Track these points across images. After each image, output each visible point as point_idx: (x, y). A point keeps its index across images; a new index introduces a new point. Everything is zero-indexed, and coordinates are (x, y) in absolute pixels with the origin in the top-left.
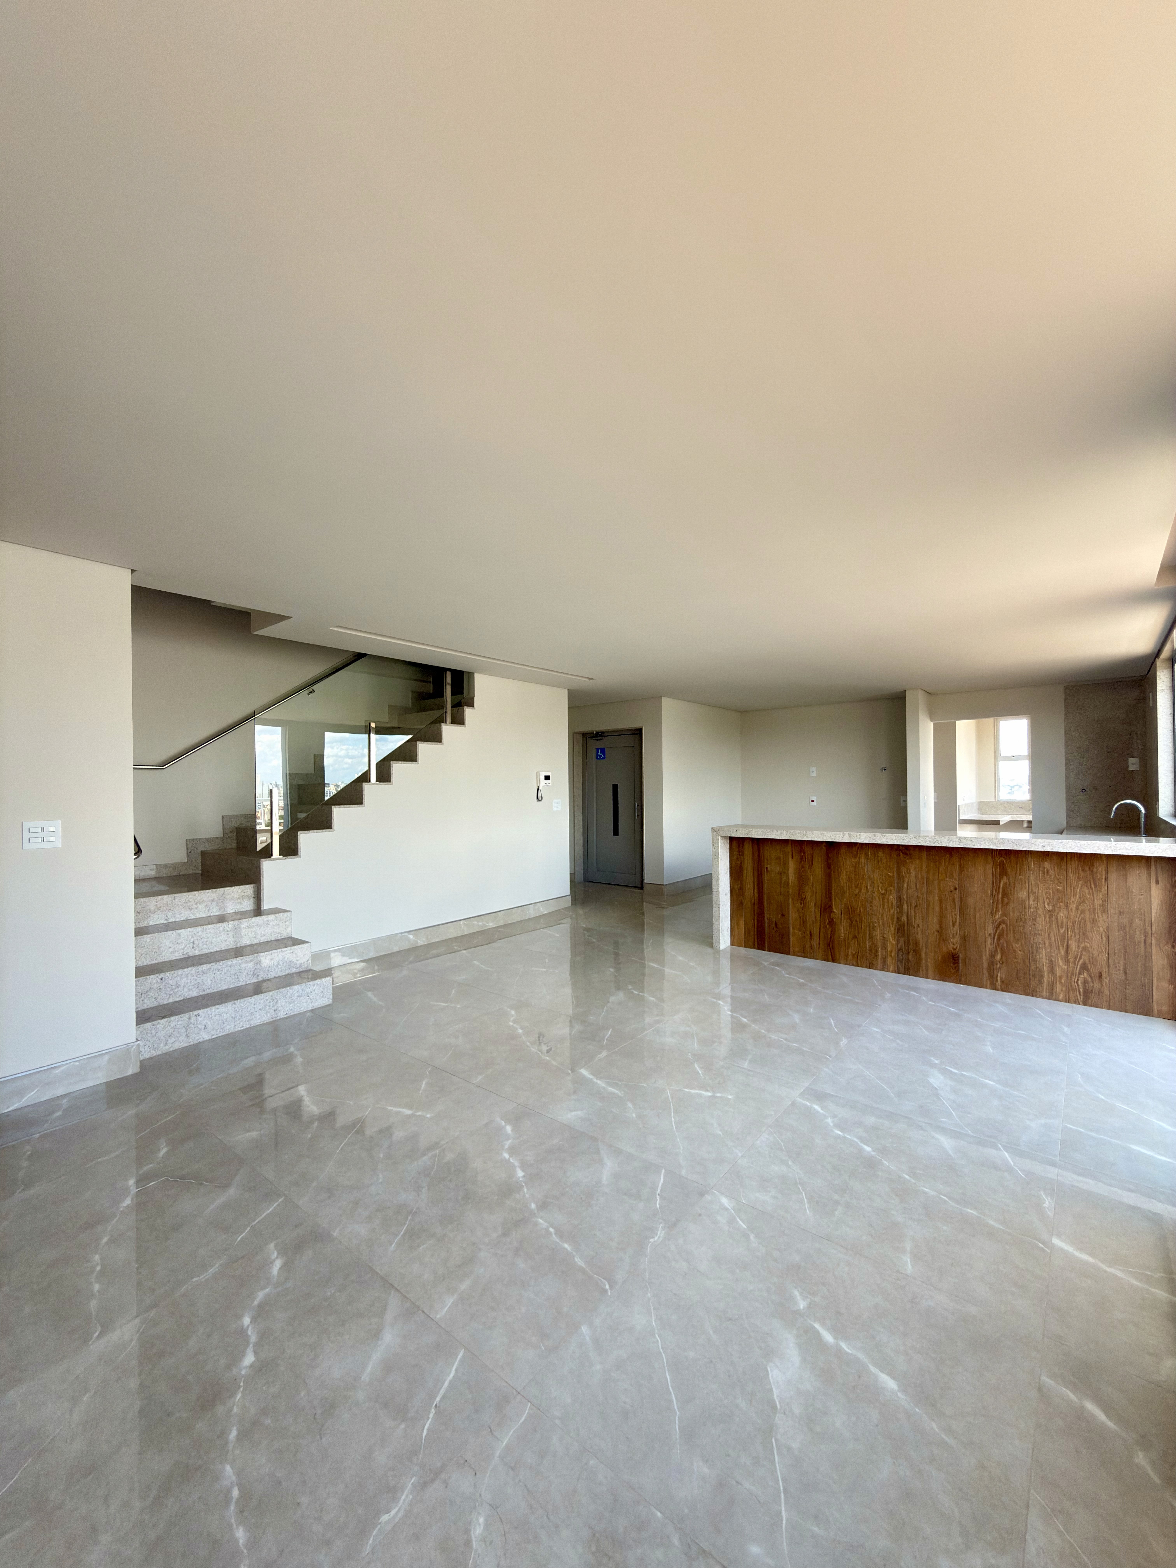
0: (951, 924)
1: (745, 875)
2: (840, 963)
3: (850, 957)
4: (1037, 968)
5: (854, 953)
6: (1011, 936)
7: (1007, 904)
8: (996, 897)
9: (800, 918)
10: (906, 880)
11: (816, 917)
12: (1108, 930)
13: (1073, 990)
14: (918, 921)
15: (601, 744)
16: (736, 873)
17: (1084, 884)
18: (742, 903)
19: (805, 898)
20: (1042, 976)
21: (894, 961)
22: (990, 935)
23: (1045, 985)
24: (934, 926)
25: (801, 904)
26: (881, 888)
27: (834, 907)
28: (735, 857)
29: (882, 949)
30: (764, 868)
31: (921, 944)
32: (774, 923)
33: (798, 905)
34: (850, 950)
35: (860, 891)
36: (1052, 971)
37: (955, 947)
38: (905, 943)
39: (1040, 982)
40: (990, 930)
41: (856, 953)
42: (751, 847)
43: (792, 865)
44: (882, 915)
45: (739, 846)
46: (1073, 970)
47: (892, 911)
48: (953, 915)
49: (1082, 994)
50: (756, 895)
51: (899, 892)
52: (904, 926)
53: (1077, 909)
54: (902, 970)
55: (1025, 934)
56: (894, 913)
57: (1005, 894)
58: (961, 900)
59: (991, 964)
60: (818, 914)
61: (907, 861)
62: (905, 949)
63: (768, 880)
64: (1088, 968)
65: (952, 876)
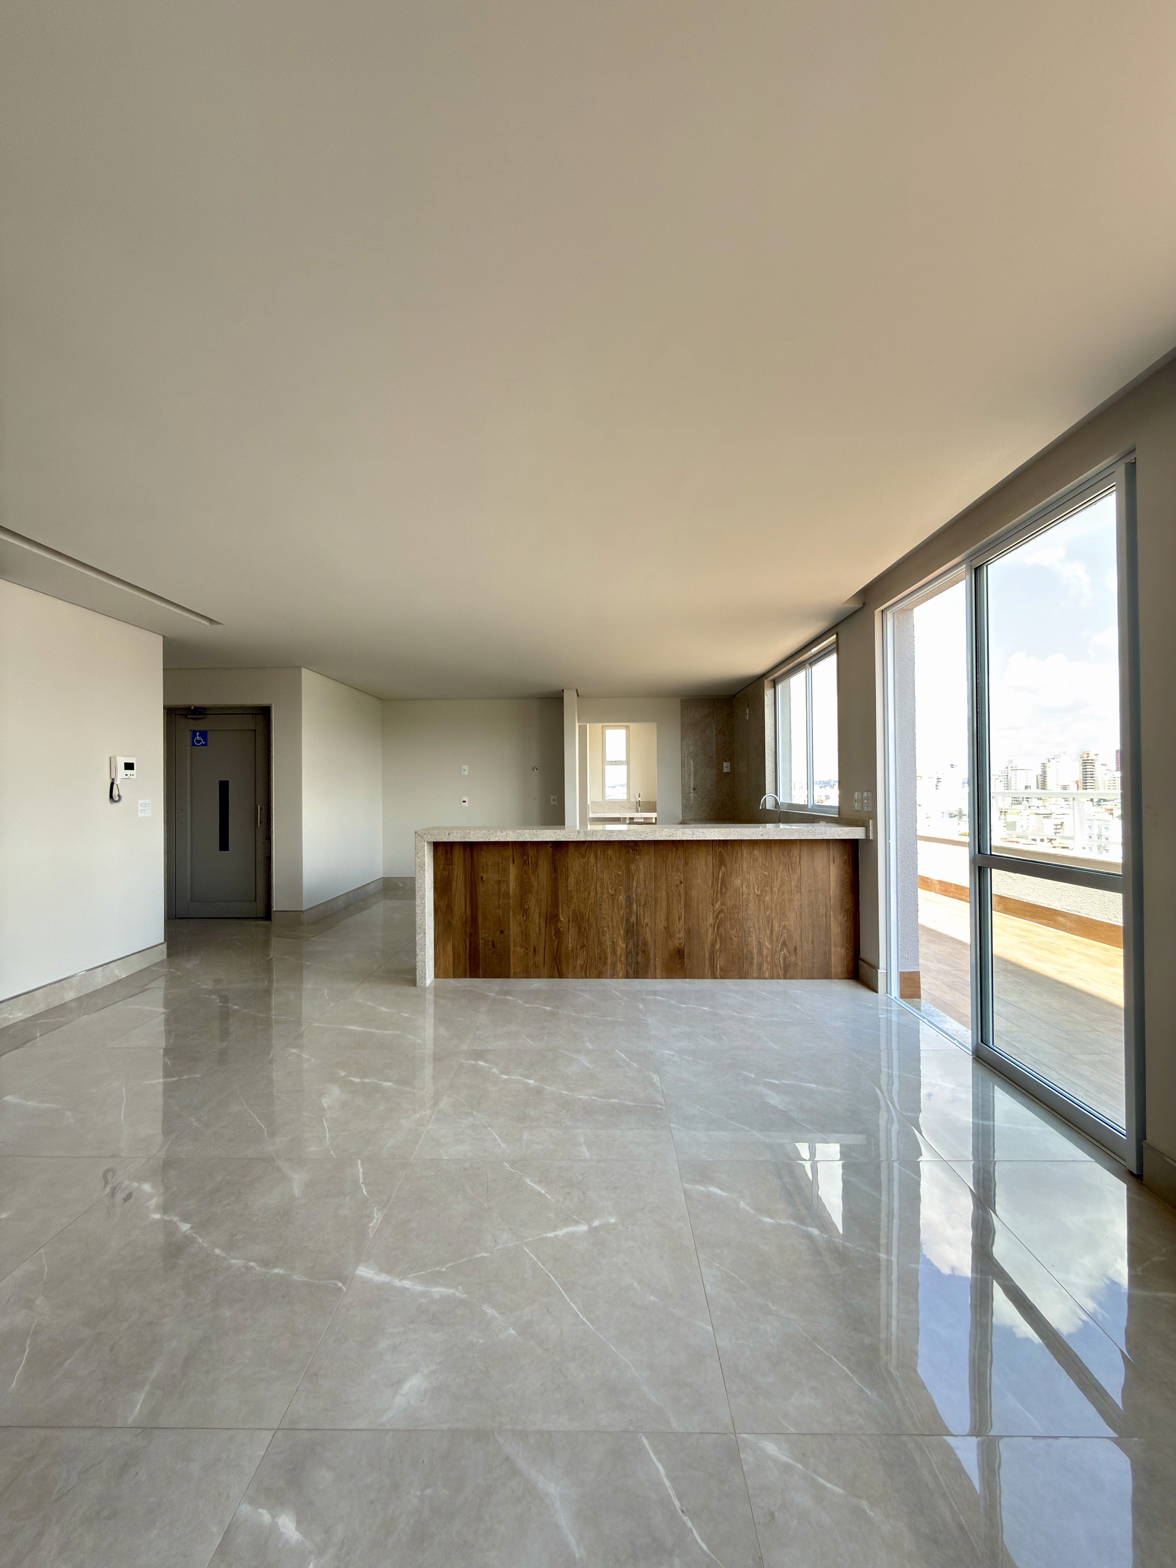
0: (677, 918)
1: (454, 888)
2: (568, 978)
3: (578, 969)
4: (748, 950)
5: (582, 964)
6: (728, 924)
7: (725, 892)
8: (716, 887)
9: (522, 932)
10: (636, 878)
11: (540, 929)
12: (801, 908)
13: (776, 966)
14: (647, 920)
15: (200, 725)
16: (442, 887)
17: (784, 868)
18: (449, 924)
19: (528, 909)
20: (752, 958)
21: (623, 966)
22: (711, 925)
23: (755, 967)
24: (662, 923)
25: (523, 916)
26: (611, 889)
27: (561, 916)
28: (441, 867)
29: (611, 955)
30: (479, 877)
31: (649, 943)
32: (491, 943)
33: (520, 918)
34: (579, 962)
35: (589, 893)
36: (760, 952)
37: (681, 942)
38: (634, 945)
39: (751, 964)
40: (711, 920)
41: (584, 963)
42: (462, 853)
43: (513, 871)
44: (612, 918)
45: (447, 853)
46: (776, 948)
47: (621, 913)
48: (679, 909)
49: (782, 968)
50: (468, 912)
51: (628, 892)
52: (633, 927)
53: (779, 891)
54: (631, 975)
55: (739, 920)
56: (623, 913)
57: (723, 884)
58: (686, 893)
59: (712, 953)
60: (543, 925)
61: (637, 857)
62: (634, 951)
63: (484, 892)
64: (787, 944)
65: (678, 870)
